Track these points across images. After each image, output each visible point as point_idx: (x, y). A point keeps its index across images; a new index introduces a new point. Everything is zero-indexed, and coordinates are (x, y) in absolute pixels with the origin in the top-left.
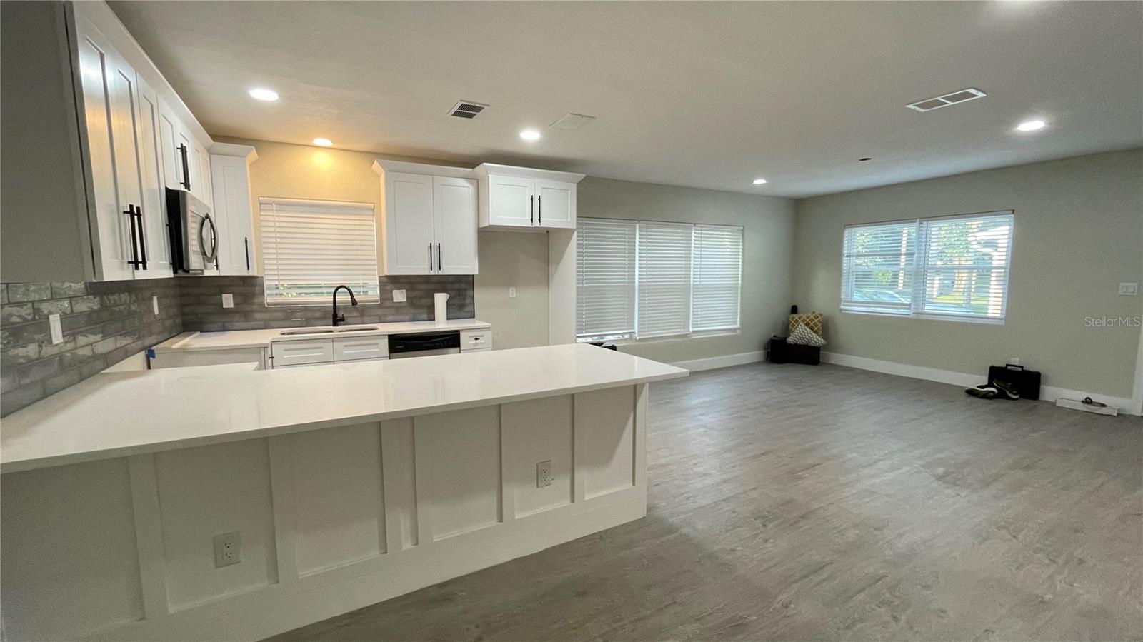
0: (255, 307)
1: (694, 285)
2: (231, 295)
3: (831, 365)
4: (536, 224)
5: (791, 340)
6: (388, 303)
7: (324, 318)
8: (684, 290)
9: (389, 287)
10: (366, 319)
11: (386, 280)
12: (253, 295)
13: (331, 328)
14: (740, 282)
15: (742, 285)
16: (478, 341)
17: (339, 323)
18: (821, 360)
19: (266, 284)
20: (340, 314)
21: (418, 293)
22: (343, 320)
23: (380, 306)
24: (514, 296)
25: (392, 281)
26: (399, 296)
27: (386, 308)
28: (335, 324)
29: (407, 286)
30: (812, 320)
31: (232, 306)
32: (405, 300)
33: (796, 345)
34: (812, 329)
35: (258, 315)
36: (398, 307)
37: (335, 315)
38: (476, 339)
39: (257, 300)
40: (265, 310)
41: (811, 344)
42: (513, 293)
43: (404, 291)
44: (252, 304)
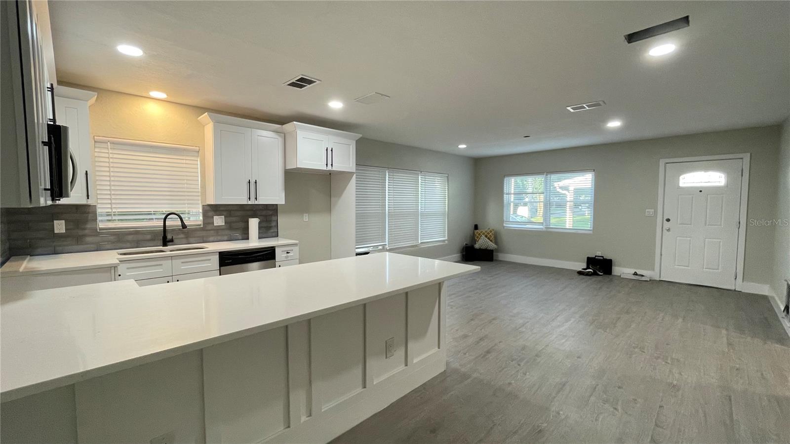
0: (87, 232)
1: (421, 212)
2: (64, 221)
3: (501, 261)
4: (329, 168)
5: (477, 246)
6: (209, 227)
7: (152, 240)
8: (416, 214)
9: (210, 214)
10: (191, 240)
11: (208, 208)
12: (86, 221)
13: (161, 248)
14: (447, 210)
15: (448, 212)
16: (288, 254)
17: (168, 244)
18: (494, 258)
19: (99, 211)
20: (169, 237)
21: (234, 219)
22: (172, 241)
23: (203, 229)
24: (307, 220)
25: (212, 210)
26: (219, 221)
27: (207, 230)
28: (165, 244)
29: (225, 213)
30: (488, 233)
31: (65, 232)
32: (224, 224)
33: (480, 249)
34: (489, 239)
35: (89, 239)
36: (218, 229)
37: (165, 237)
38: (287, 253)
39: (89, 226)
40: (96, 233)
41: (489, 248)
42: (306, 218)
43: (223, 217)
44: (85, 229)
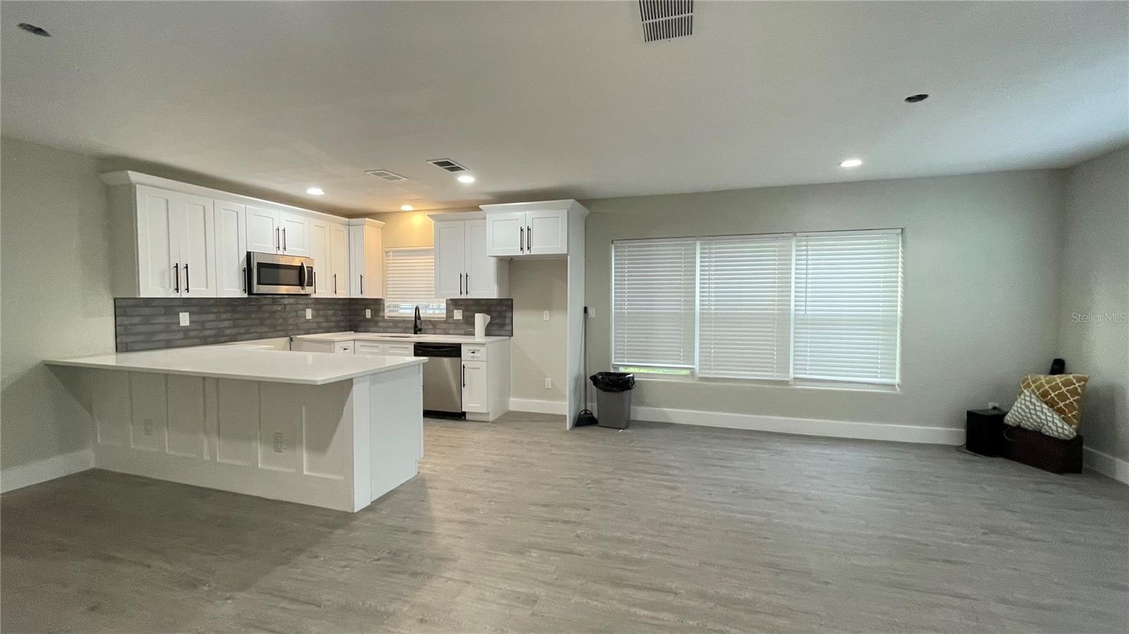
0: (380, 319)
1: (796, 315)
2: (368, 310)
4: (526, 252)
5: (1011, 419)
6: (450, 320)
7: (410, 328)
8: (782, 320)
9: (452, 308)
10: (437, 331)
11: (450, 302)
12: (379, 311)
13: (413, 335)
14: (899, 313)
15: (903, 318)
16: (474, 354)
19: (386, 304)
21: (470, 314)
22: (420, 330)
23: (446, 322)
24: (548, 319)
25: (454, 303)
26: (458, 315)
27: (449, 323)
28: (415, 333)
29: (462, 307)
30: (1055, 389)
31: (371, 317)
32: (461, 318)
33: (1019, 428)
34: (1051, 404)
35: (381, 324)
36: (458, 323)
37: (416, 326)
38: (473, 352)
39: (381, 314)
40: (384, 321)
42: (546, 315)
43: (461, 311)
44: (378, 316)
